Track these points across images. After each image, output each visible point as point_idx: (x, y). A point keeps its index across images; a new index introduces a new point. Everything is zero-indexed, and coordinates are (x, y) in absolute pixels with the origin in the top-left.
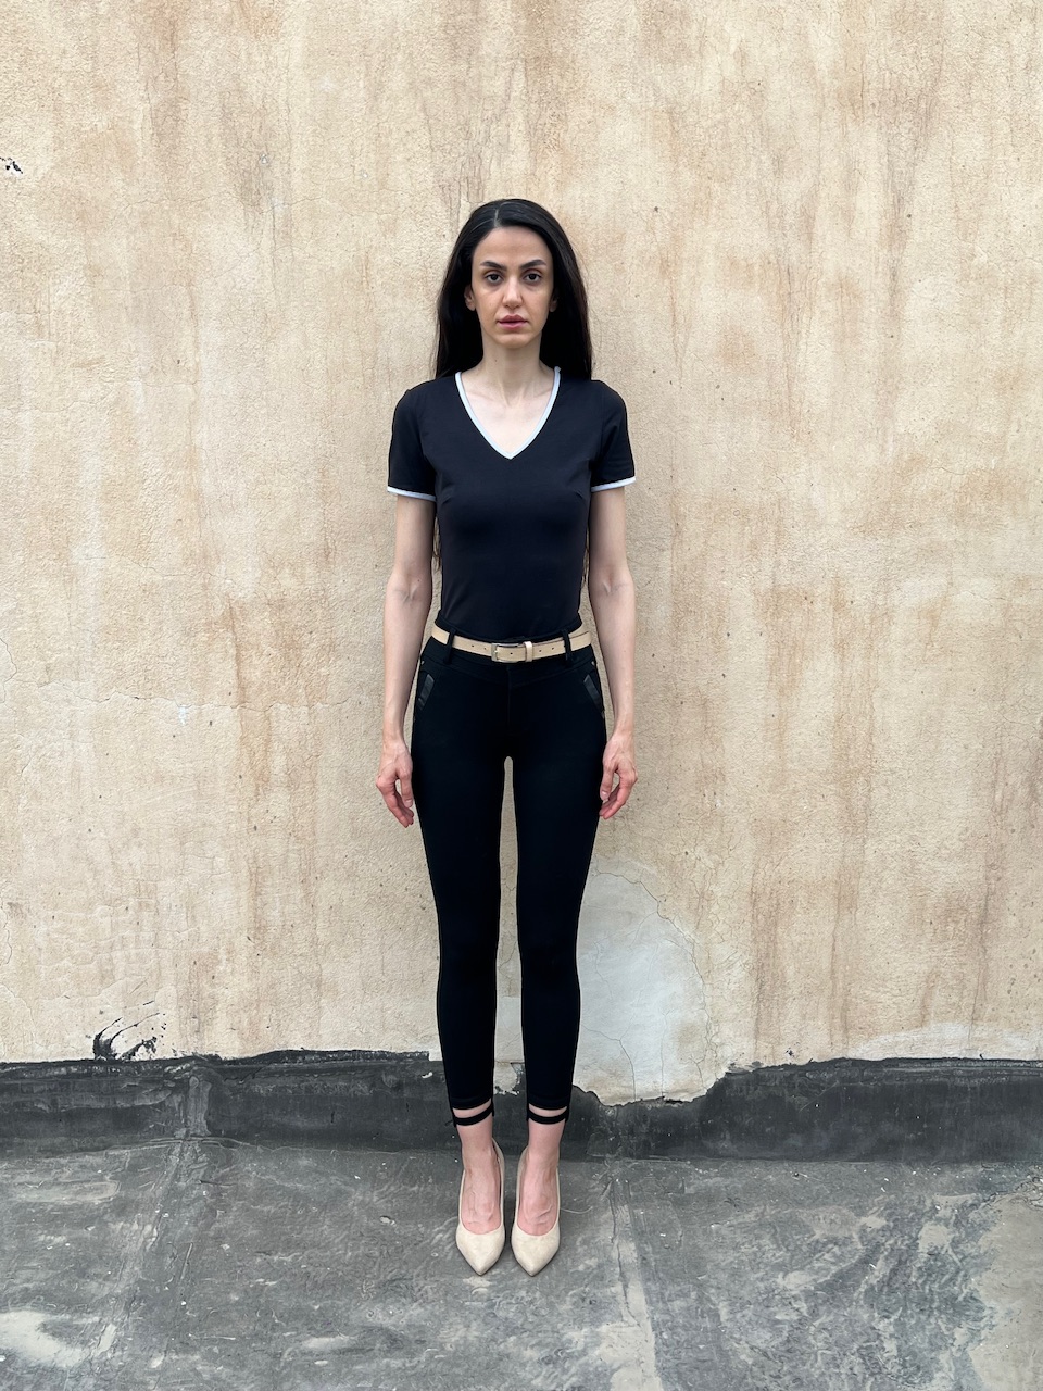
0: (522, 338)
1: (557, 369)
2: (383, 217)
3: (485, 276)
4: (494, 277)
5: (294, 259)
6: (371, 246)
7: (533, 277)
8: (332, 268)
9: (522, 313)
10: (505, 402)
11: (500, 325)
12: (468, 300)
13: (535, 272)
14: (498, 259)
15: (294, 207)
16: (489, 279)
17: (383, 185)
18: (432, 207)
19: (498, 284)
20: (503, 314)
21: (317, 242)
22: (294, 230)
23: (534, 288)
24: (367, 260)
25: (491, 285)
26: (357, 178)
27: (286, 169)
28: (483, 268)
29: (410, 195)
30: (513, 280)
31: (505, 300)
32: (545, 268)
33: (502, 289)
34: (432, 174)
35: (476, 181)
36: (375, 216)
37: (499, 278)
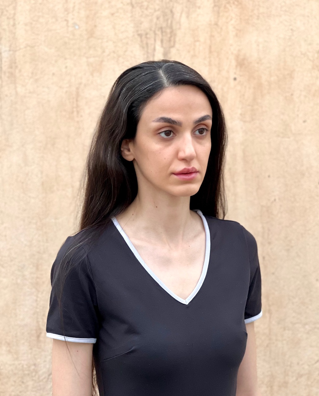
2: (92, 60)
3: (157, 132)
4: (168, 133)
7: (201, 131)
8: (49, 101)
9: (196, 165)
11: (175, 177)
14: (174, 116)
15: (17, 53)
16: (163, 135)
17: (91, 34)
20: (179, 167)
22: (17, 71)
23: (202, 141)
25: (164, 141)
26: (71, 29)
27: (12, 23)
28: (155, 125)
29: (114, 42)
33: (176, 143)
34: (132, 25)
35: (168, 31)
36: (84, 59)
37: (172, 134)
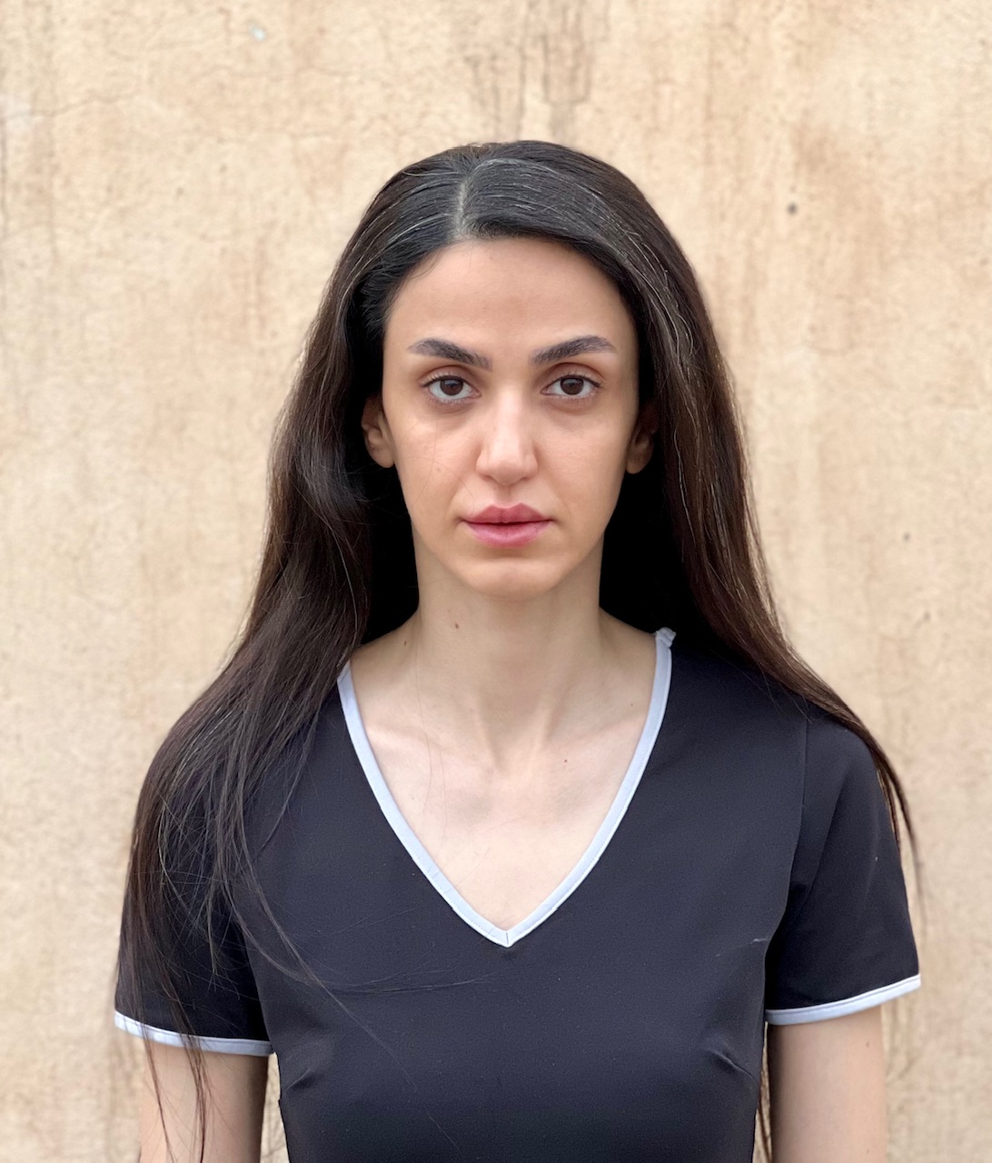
0: (537, 570)
1: (665, 637)
2: (309, 143)
3: (423, 380)
4: (453, 386)
5: (56, 257)
6: (271, 225)
7: (572, 386)
8: (164, 283)
9: (536, 499)
10: (487, 758)
11: (467, 532)
12: (373, 439)
13: (580, 372)
14: (465, 336)
15: (59, 121)
16: (436, 390)
17: (308, 58)
18: (444, 116)
19: (462, 410)
20: (479, 499)
21: (123, 213)
22: (58, 182)
23: (575, 420)
24: (262, 257)
25: (440, 410)
26: (238, 40)
27: (39, 20)
28: (415, 360)
29: (385, 85)
30: (508, 401)
31: (484, 463)
32: (613, 359)
33: (477, 423)
34: (446, 28)
35: (568, 46)
36: (285, 142)
37: (465, 391)
